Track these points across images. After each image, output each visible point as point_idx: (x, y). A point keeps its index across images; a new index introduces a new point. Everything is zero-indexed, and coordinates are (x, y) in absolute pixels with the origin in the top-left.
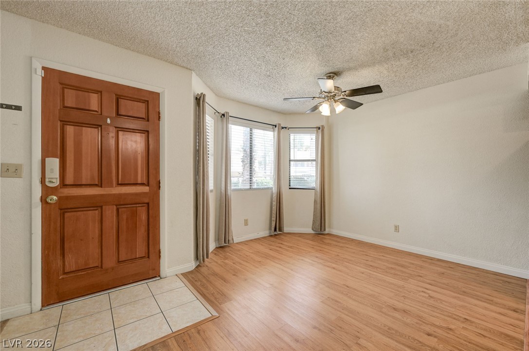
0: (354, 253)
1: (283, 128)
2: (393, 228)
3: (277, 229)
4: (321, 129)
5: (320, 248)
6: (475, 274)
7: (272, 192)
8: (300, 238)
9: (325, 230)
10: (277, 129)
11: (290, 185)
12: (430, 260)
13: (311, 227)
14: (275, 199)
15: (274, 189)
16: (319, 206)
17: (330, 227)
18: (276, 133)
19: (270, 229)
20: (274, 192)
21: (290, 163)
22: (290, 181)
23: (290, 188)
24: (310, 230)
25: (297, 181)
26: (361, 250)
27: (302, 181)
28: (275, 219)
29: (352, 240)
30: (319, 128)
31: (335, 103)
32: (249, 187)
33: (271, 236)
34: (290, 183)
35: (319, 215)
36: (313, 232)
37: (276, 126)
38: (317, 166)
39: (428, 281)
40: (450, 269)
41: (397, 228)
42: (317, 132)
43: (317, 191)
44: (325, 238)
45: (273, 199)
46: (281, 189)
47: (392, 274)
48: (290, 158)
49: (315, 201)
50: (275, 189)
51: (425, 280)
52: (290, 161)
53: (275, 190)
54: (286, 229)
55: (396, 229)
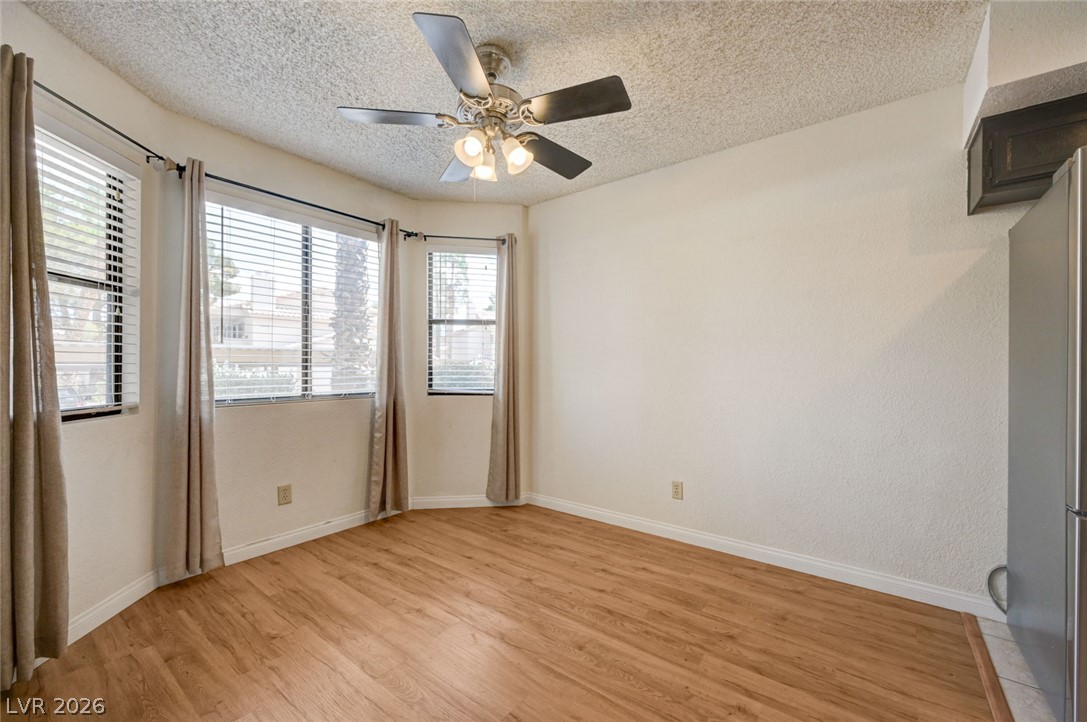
0: (573, 566)
1: (409, 235)
2: (670, 490)
3: (389, 506)
4: (506, 244)
5: (489, 559)
6: (852, 609)
7: (373, 403)
8: (446, 526)
9: (517, 497)
10: (385, 234)
11: (430, 386)
12: (751, 572)
13: (485, 491)
14: (380, 422)
15: (377, 396)
16: (501, 437)
17: (531, 487)
18: (384, 244)
19: (367, 505)
20: (377, 404)
21: (430, 328)
22: (431, 374)
23: (430, 394)
24: (480, 500)
25: (457, 374)
26: (595, 552)
27: (468, 374)
28: (380, 479)
29: (579, 521)
30: (504, 241)
31: (505, 139)
32: (299, 392)
33: (369, 525)
34: (431, 380)
35: (501, 460)
36: (488, 504)
37: (384, 226)
38: (499, 336)
39: (752, 656)
40: (795, 596)
41: (678, 490)
42: (499, 249)
43: (498, 401)
44: (514, 521)
45: (377, 425)
46: (399, 398)
47: (658, 637)
48: (430, 316)
49: (494, 425)
50: (380, 398)
51: (745, 652)
52: (431, 322)
53: (380, 401)
54: (413, 502)
55: (676, 493)
